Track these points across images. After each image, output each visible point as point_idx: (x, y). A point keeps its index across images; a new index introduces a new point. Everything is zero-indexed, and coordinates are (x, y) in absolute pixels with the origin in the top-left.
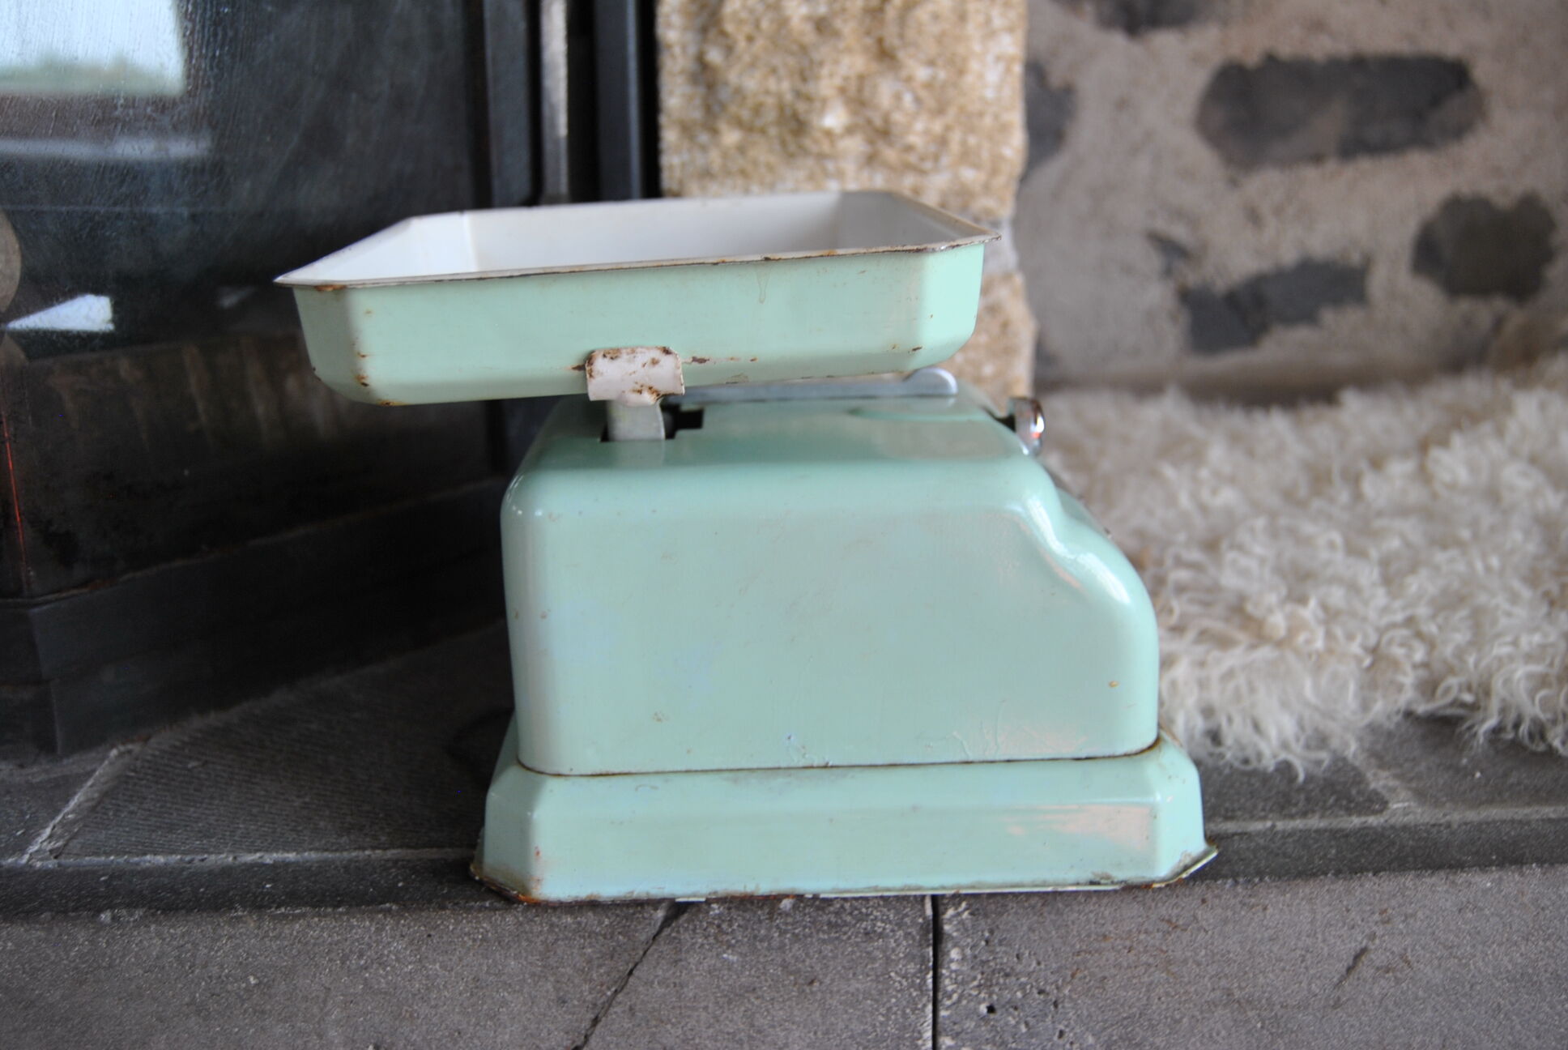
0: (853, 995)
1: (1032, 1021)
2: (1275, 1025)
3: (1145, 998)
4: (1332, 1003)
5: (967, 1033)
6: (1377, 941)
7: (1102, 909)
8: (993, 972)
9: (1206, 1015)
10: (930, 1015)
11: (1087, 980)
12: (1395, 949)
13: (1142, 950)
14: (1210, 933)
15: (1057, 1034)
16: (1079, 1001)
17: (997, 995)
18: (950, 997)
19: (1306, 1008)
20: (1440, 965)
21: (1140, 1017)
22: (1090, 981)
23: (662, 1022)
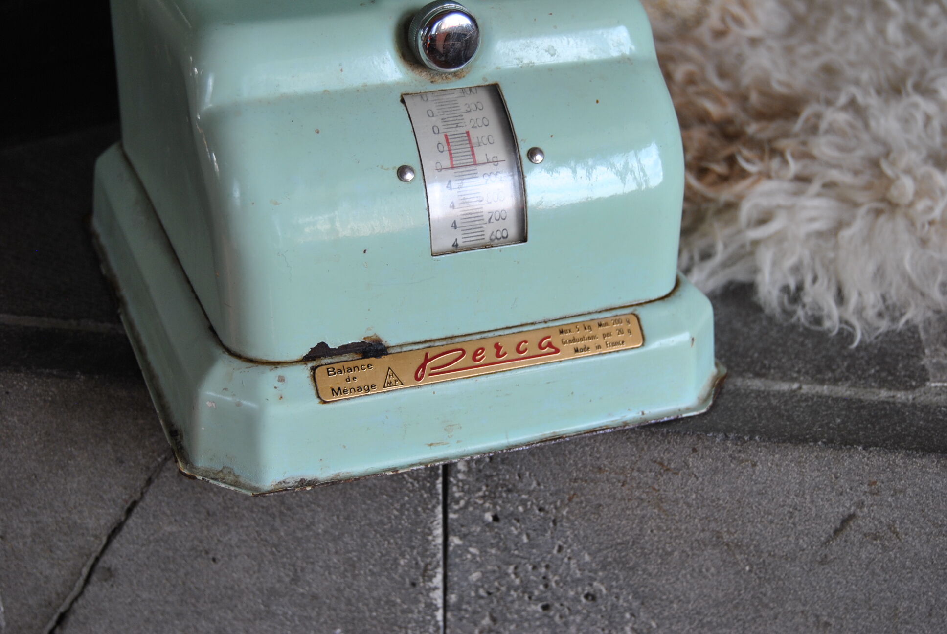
0: (370, 489)
1: (533, 534)
2: (763, 571)
3: (638, 528)
4: (818, 558)
5: (473, 536)
6: (866, 510)
7: (598, 444)
8: (497, 487)
9: (697, 552)
10: (440, 516)
11: (584, 505)
12: (883, 519)
13: (635, 485)
14: (700, 479)
15: (556, 548)
16: (576, 523)
17: (501, 506)
18: (457, 502)
19: (794, 560)
20: (928, 541)
21: (633, 545)
22: (586, 506)
23: (206, 489)
